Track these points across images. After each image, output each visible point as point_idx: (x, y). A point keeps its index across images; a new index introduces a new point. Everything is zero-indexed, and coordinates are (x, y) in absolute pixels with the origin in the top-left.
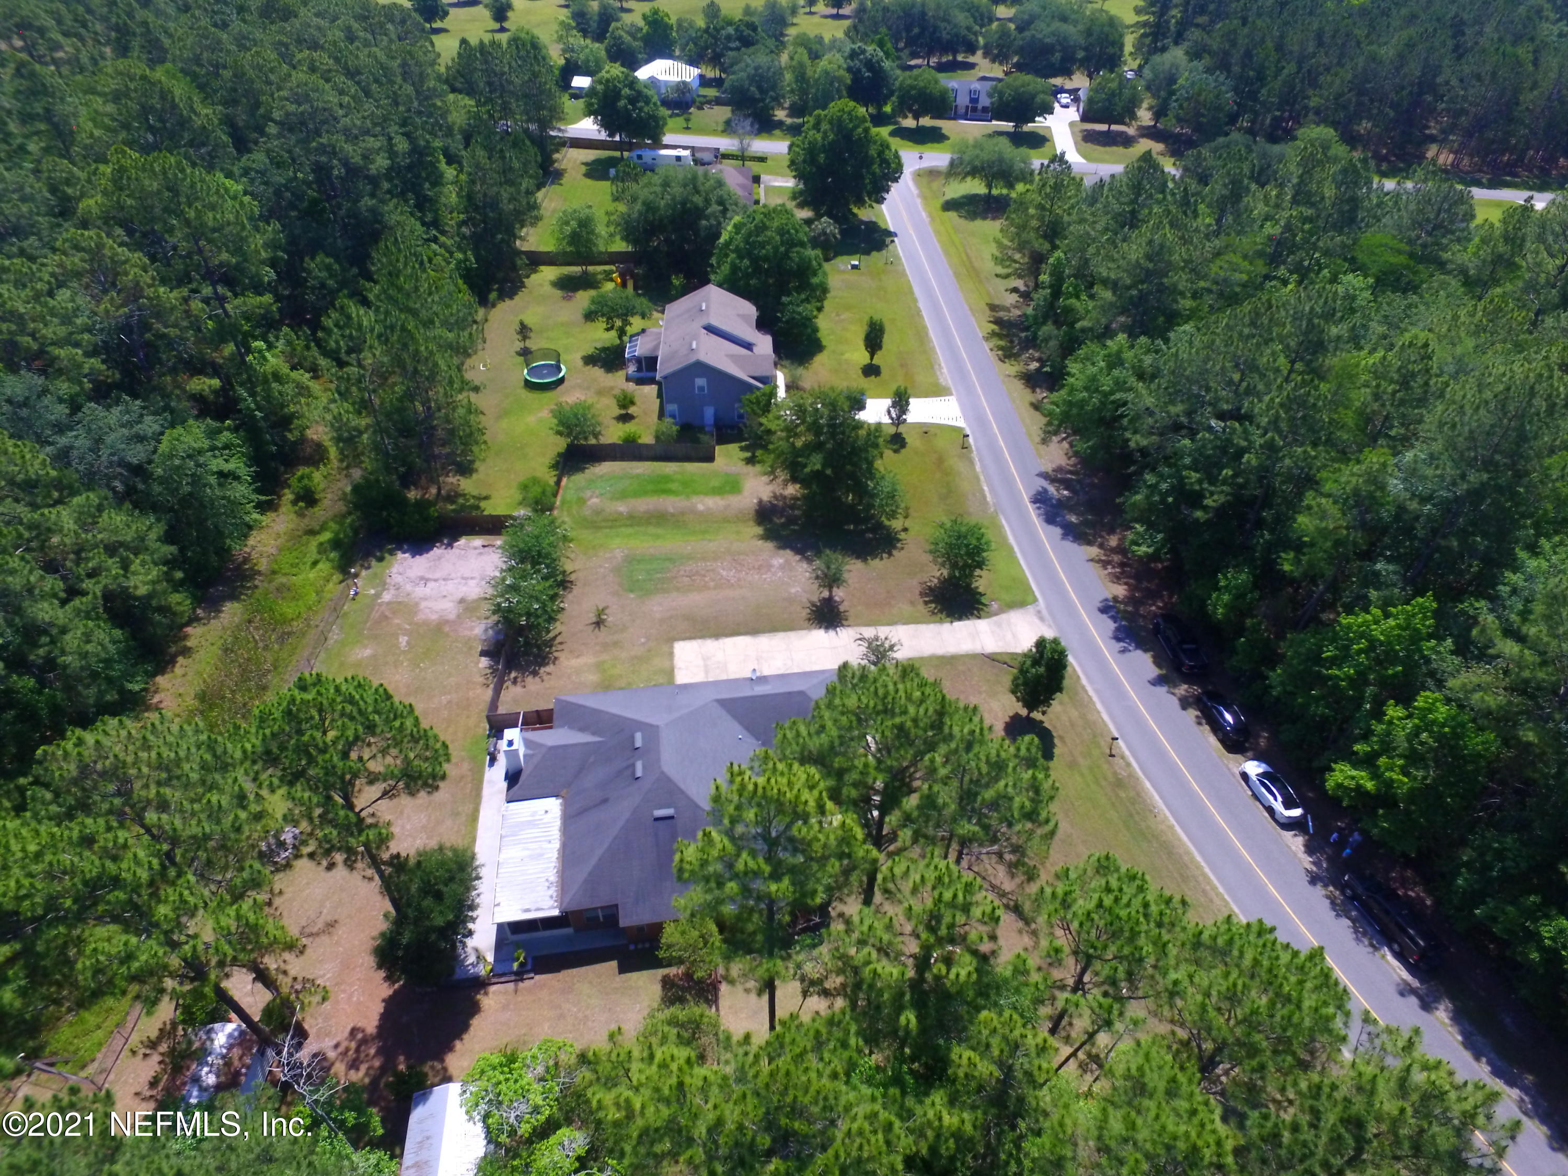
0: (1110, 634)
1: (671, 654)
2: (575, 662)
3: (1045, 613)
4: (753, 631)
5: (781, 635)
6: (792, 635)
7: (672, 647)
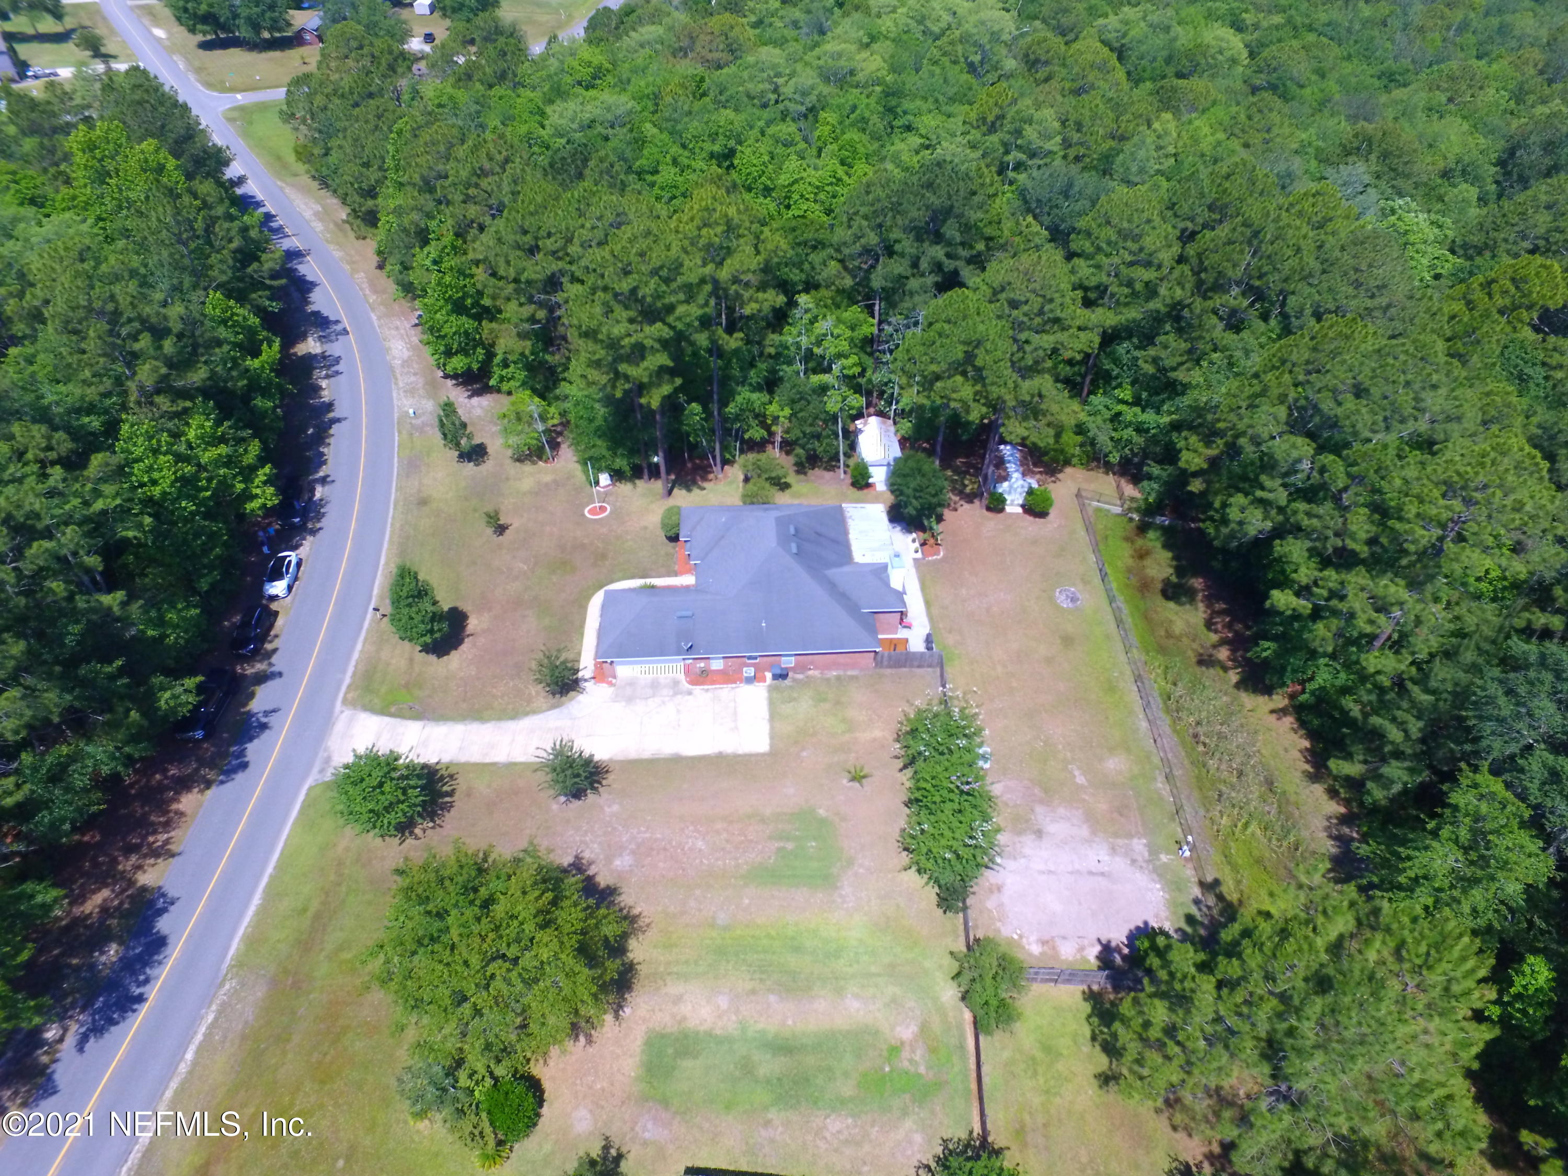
0: (266, 735)
1: (773, 736)
2: (877, 733)
3: (316, 769)
4: (677, 760)
5: (646, 755)
6: (633, 755)
7: (771, 745)
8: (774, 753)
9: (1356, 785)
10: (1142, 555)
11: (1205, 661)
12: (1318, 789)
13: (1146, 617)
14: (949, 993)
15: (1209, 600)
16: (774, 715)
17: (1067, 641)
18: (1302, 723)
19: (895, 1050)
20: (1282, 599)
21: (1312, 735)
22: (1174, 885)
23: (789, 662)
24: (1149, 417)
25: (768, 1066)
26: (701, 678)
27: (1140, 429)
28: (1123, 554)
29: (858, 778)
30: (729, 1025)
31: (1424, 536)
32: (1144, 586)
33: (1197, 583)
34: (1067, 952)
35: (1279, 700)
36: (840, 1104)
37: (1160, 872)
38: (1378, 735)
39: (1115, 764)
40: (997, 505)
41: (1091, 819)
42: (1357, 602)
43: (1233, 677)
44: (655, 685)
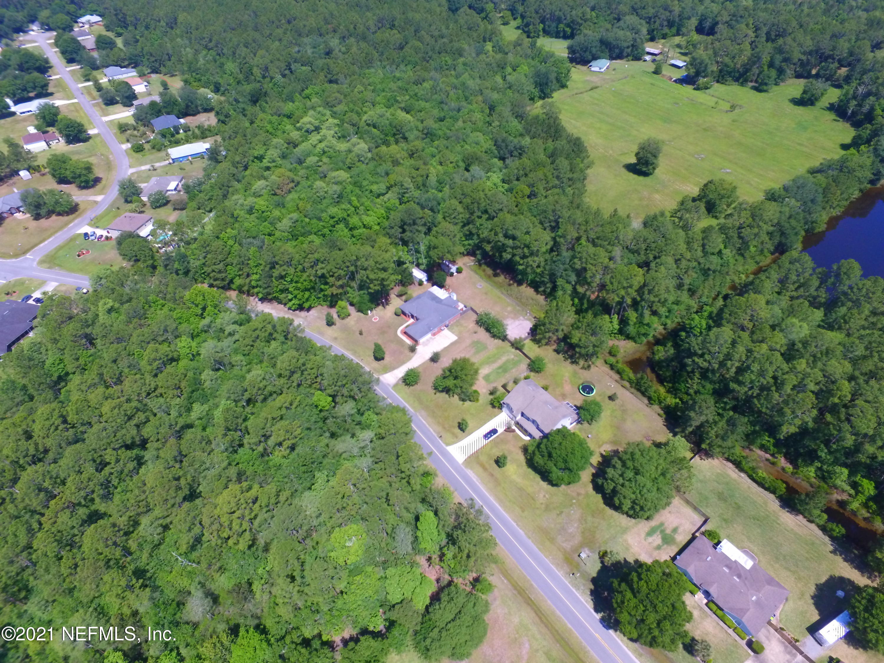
1: (456, 335)
2: (472, 325)
7: (457, 337)
8: (459, 338)
9: (544, 291)
10: (484, 271)
11: (510, 285)
12: (539, 296)
13: (495, 282)
14: (513, 350)
15: (503, 273)
16: (453, 333)
17: (486, 294)
18: (531, 287)
19: (513, 359)
20: (520, 267)
21: (533, 287)
22: (530, 320)
23: (447, 323)
24: (471, 242)
25: (500, 371)
26: (434, 335)
27: (469, 245)
28: (480, 272)
29: (475, 333)
30: (491, 370)
31: (536, 249)
32: (489, 277)
33: (498, 271)
34: (523, 336)
35: (525, 285)
36: (512, 368)
37: (527, 319)
38: (543, 281)
39: (509, 309)
40: (452, 275)
41: (512, 318)
42: (531, 263)
43: (515, 285)
44: (428, 340)
